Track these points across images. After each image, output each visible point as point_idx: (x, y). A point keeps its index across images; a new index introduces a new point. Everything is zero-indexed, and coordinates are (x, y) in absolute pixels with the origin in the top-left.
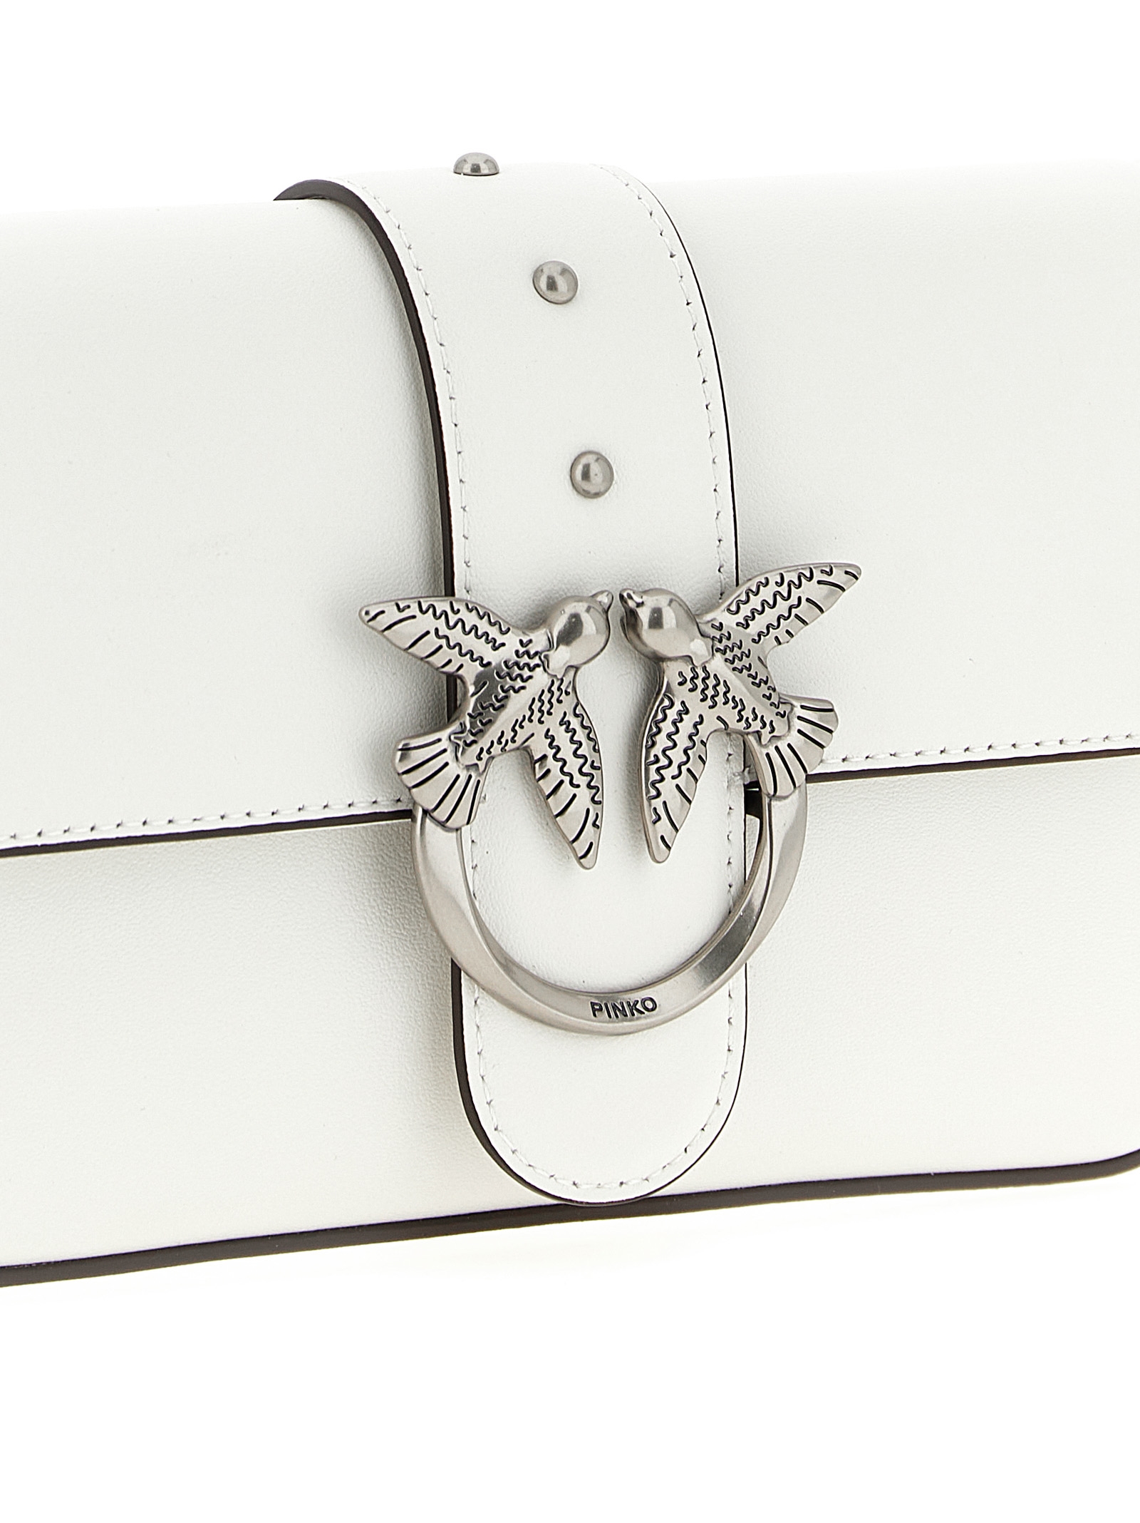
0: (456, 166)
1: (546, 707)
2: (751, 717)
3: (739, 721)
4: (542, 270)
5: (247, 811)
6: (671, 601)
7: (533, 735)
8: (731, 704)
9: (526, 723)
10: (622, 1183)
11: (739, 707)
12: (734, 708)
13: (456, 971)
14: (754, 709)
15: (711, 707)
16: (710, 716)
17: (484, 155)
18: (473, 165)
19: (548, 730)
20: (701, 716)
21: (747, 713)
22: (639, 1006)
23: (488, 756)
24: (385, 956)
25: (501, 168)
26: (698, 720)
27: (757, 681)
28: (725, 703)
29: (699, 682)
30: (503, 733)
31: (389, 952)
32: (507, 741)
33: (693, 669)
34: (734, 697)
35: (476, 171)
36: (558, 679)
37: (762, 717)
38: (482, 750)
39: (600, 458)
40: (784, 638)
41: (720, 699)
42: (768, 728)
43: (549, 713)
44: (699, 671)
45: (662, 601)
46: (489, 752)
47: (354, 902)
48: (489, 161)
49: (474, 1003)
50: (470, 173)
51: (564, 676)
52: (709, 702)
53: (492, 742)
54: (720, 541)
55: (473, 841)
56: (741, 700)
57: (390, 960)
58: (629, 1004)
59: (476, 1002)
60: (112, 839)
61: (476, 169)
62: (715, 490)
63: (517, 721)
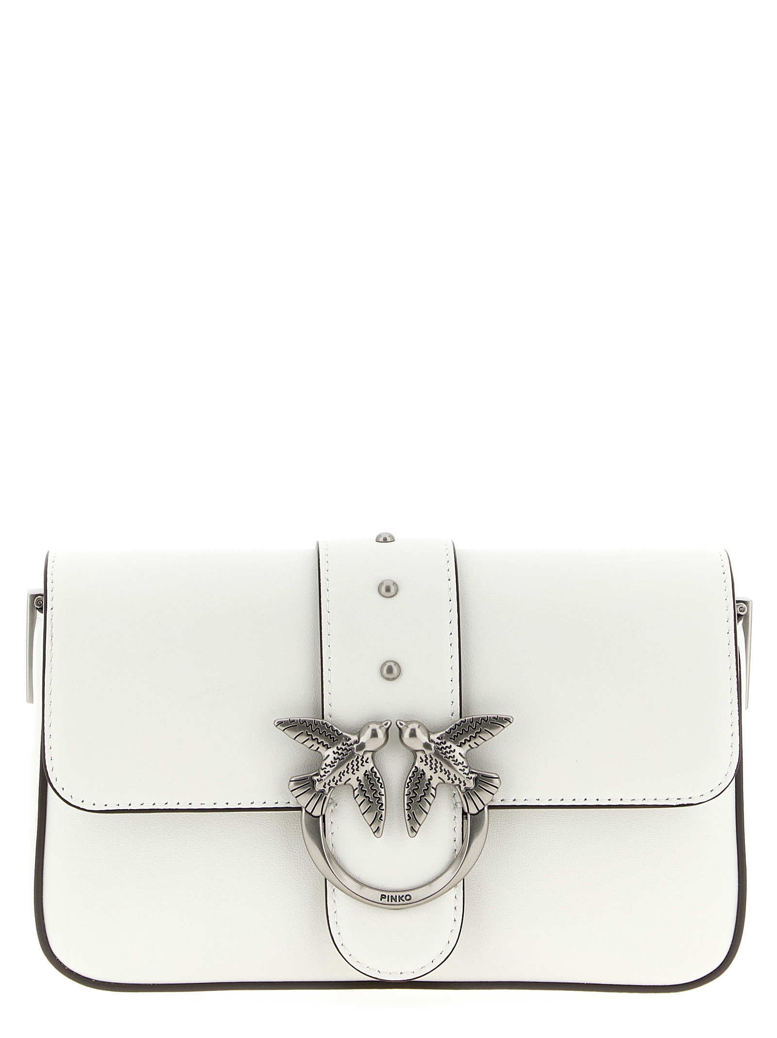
0: (377, 539)
1: (355, 767)
2: (454, 778)
3: (449, 779)
4: (383, 583)
5: (227, 802)
6: (419, 726)
7: (350, 779)
8: (444, 772)
9: (345, 773)
10: (401, 973)
11: (448, 773)
12: (445, 774)
13: (326, 880)
14: (455, 775)
15: (435, 773)
16: (435, 777)
17: (389, 533)
18: (384, 538)
19: (358, 777)
20: (431, 776)
21: (452, 776)
22: (403, 898)
23: (329, 787)
24: (301, 868)
25: (395, 538)
26: (430, 778)
27: (457, 763)
28: (441, 772)
29: (428, 761)
30: (334, 777)
31: (304, 867)
32: (337, 780)
33: (426, 756)
34: (445, 769)
35: (385, 540)
36: (360, 756)
37: (459, 778)
38: (325, 783)
39: (396, 663)
40: (474, 745)
41: (438, 769)
42: (463, 784)
43: (357, 770)
44: (428, 757)
45: (415, 726)
46: (329, 784)
47: (288, 845)
48: (391, 536)
49: (333, 891)
50: (382, 541)
51: (363, 754)
52: (433, 770)
53: (330, 780)
54: (452, 702)
55: (332, 822)
56: (448, 771)
57: (304, 870)
58: (399, 896)
59: (334, 890)
60: (162, 809)
61: (385, 539)
62: (452, 681)
63: (341, 772)
